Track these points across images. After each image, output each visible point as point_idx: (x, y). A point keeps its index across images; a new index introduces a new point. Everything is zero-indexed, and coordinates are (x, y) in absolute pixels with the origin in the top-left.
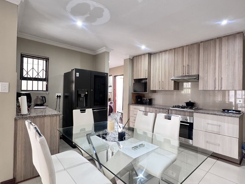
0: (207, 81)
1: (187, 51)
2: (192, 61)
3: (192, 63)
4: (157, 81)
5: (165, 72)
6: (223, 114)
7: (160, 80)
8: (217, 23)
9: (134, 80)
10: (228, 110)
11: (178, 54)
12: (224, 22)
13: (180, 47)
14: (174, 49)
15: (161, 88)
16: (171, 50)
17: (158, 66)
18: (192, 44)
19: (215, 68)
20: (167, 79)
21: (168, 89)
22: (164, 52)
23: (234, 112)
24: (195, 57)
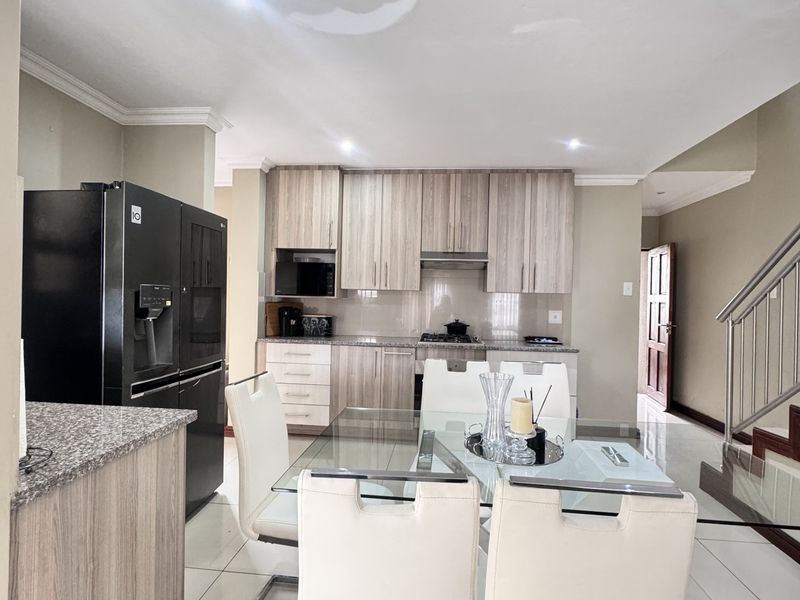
0: (506, 270)
1: (459, 185)
2: (470, 213)
3: (470, 220)
4: (365, 262)
5: (393, 236)
6: (527, 348)
7: (376, 259)
8: (561, 142)
9: (279, 251)
10: (540, 338)
11: (433, 188)
12: (574, 144)
13: (438, 172)
14: (422, 172)
15: (378, 285)
16: (409, 172)
17: (367, 212)
18: (469, 171)
19: (523, 242)
20: (399, 257)
21: (403, 286)
22: (390, 176)
23: (550, 341)
24: (479, 205)
